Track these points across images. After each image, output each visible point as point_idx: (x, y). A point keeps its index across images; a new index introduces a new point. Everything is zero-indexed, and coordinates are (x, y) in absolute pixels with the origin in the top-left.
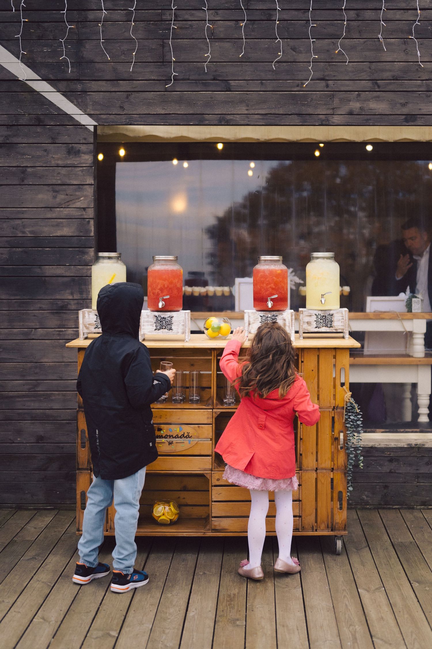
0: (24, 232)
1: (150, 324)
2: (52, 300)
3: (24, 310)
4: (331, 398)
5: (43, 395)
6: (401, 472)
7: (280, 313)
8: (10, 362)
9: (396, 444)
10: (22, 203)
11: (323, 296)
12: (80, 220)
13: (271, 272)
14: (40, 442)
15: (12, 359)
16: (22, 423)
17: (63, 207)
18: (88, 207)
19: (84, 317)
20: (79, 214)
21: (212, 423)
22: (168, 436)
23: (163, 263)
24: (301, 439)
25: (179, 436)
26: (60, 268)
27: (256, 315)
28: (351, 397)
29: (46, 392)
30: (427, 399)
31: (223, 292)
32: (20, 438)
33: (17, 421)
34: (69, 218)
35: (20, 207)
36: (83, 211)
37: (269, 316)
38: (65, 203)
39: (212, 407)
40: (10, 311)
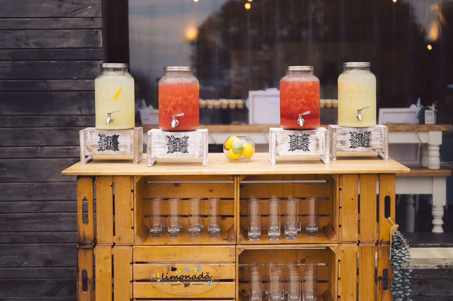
0: (27, 44)
1: (161, 145)
2: (59, 116)
3: (29, 127)
4: (375, 231)
5: (51, 216)
6: (430, 295)
7: (312, 132)
8: (16, 181)
9: (426, 265)
10: (26, 12)
11: (359, 111)
12: (88, 30)
13: (302, 85)
14: (48, 266)
15: (17, 178)
16: (29, 246)
17: (70, 16)
18: (96, 16)
19: (85, 137)
20: (87, 24)
21: (235, 261)
22: (183, 276)
23: (176, 74)
24: (339, 279)
25: (197, 277)
26: (67, 81)
27: (285, 134)
28: (398, 230)
29: (54, 214)
30: (441, 211)
31: (236, 105)
32: (27, 262)
33: (24, 244)
34: (75, 28)
35: (23, 17)
36: (90, 20)
37: (300, 135)
38: (71, 12)
39: (235, 243)
40: (15, 128)
